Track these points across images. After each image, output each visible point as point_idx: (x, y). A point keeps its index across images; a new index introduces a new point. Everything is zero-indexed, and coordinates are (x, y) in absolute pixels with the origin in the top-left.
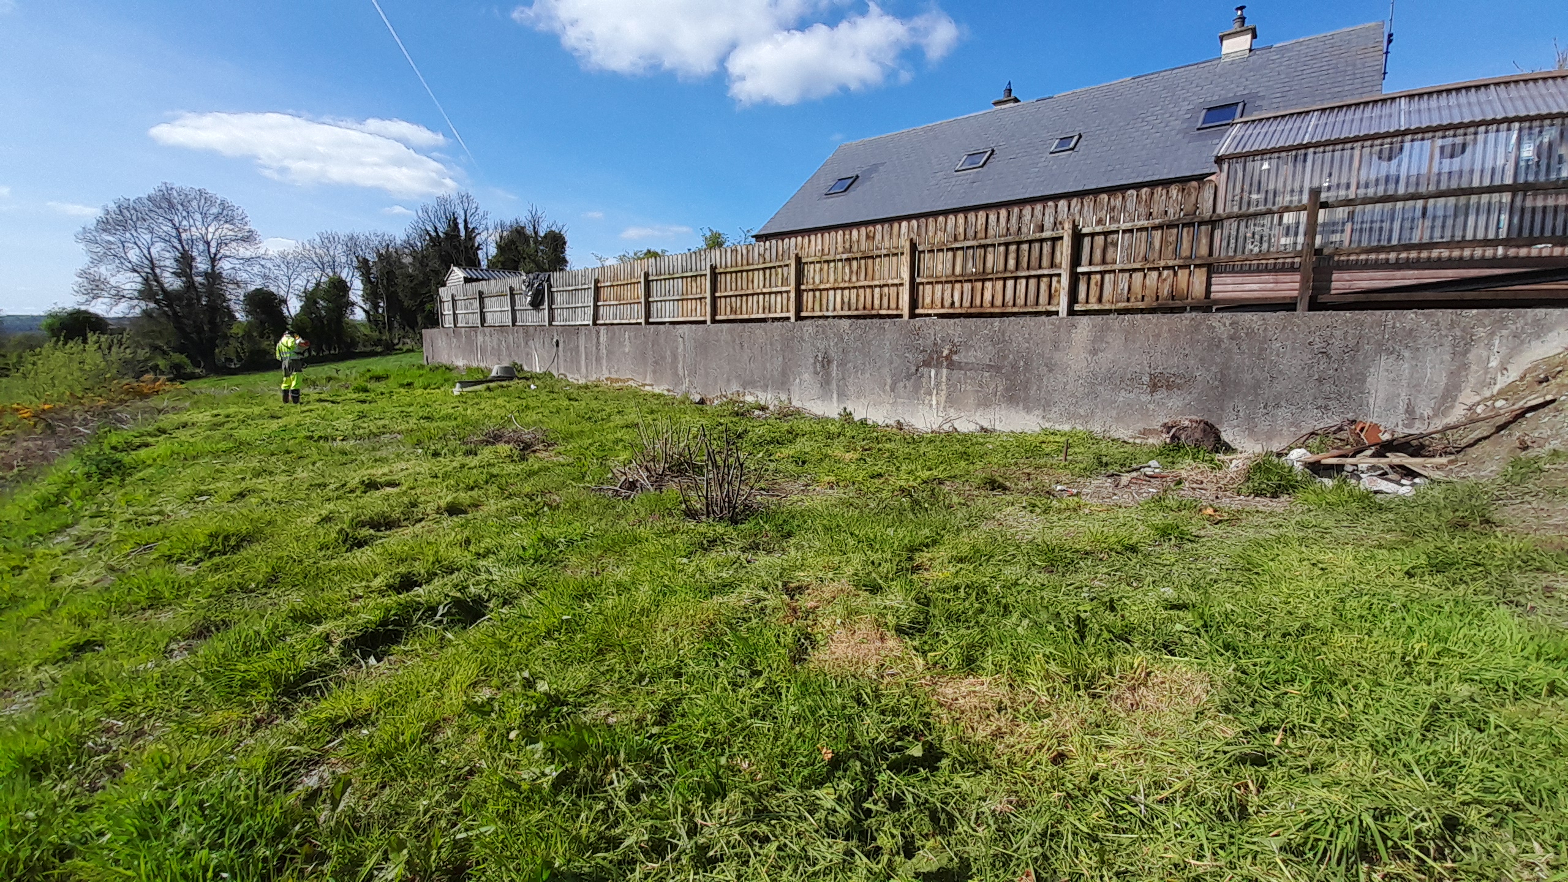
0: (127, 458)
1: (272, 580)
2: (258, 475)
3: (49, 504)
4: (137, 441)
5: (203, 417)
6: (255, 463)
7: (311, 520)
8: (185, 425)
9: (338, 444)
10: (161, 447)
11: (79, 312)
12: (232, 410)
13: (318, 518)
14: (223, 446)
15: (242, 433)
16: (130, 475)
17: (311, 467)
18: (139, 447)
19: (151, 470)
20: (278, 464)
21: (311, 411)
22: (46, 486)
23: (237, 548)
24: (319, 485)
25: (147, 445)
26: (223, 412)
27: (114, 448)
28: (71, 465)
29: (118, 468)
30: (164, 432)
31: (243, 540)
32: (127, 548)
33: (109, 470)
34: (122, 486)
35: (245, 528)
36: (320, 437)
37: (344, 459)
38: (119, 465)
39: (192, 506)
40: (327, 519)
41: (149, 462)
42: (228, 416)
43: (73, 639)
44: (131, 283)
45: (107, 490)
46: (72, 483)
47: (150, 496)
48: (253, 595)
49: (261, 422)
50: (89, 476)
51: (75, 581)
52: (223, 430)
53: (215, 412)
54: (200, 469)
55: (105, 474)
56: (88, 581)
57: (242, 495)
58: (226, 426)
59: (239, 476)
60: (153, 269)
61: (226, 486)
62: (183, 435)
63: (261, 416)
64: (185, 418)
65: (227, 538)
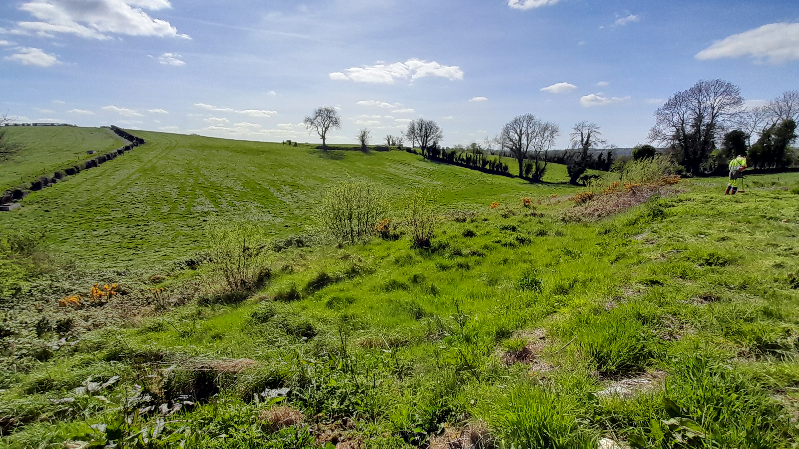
0: (666, 210)
1: (743, 287)
2: (732, 231)
3: (633, 223)
4: (670, 204)
5: (699, 197)
6: (729, 224)
7: (768, 263)
8: (689, 200)
9: (782, 223)
10: (679, 208)
11: (646, 146)
12: (714, 195)
13: (772, 263)
14: (711, 213)
15: (720, 208)
16: (665, 218)
17: (766, 234)
18: (670, 206)
19: (676, 218)
20: (744, 227)
21: (763, 201)
22: (631, 215)
23: (722, 265)
24: (773, 245)
25: (674, 206)
26: (710, 195)
27: (660, 205)
28: (643, 209)
29: (661, 214)
30: (681, 201)
31: (726, 262)
32: (669, 249)
33: (657, 214)
34: (661, 222)
35: (728, 256)
36: (771, 218)
37: (788, 233)
38: (662, 212)
39: (696, 238)
40: (779, 266)
41: (675, 214)
42: (712, 198)
43: (651, 278)
44: (670, 131)
45: (654, 222)
46: (642, 216)
47: (676, 229)
48: (732, 291)
49: (730, 203)
50: (649, 215)
51: (648, 256)
52: (710, 204)
53: (705, 195)
54: (700, 221)
55: (655, 215)
56: (652, 257)
57: (723, 239)
58: (712, 203)
59: (721, 229)
60: (682, 125)
61: (714, 232)
62: (689, 204)
63: (730, 200)
64: (690, 196)
65: (718, 258)
